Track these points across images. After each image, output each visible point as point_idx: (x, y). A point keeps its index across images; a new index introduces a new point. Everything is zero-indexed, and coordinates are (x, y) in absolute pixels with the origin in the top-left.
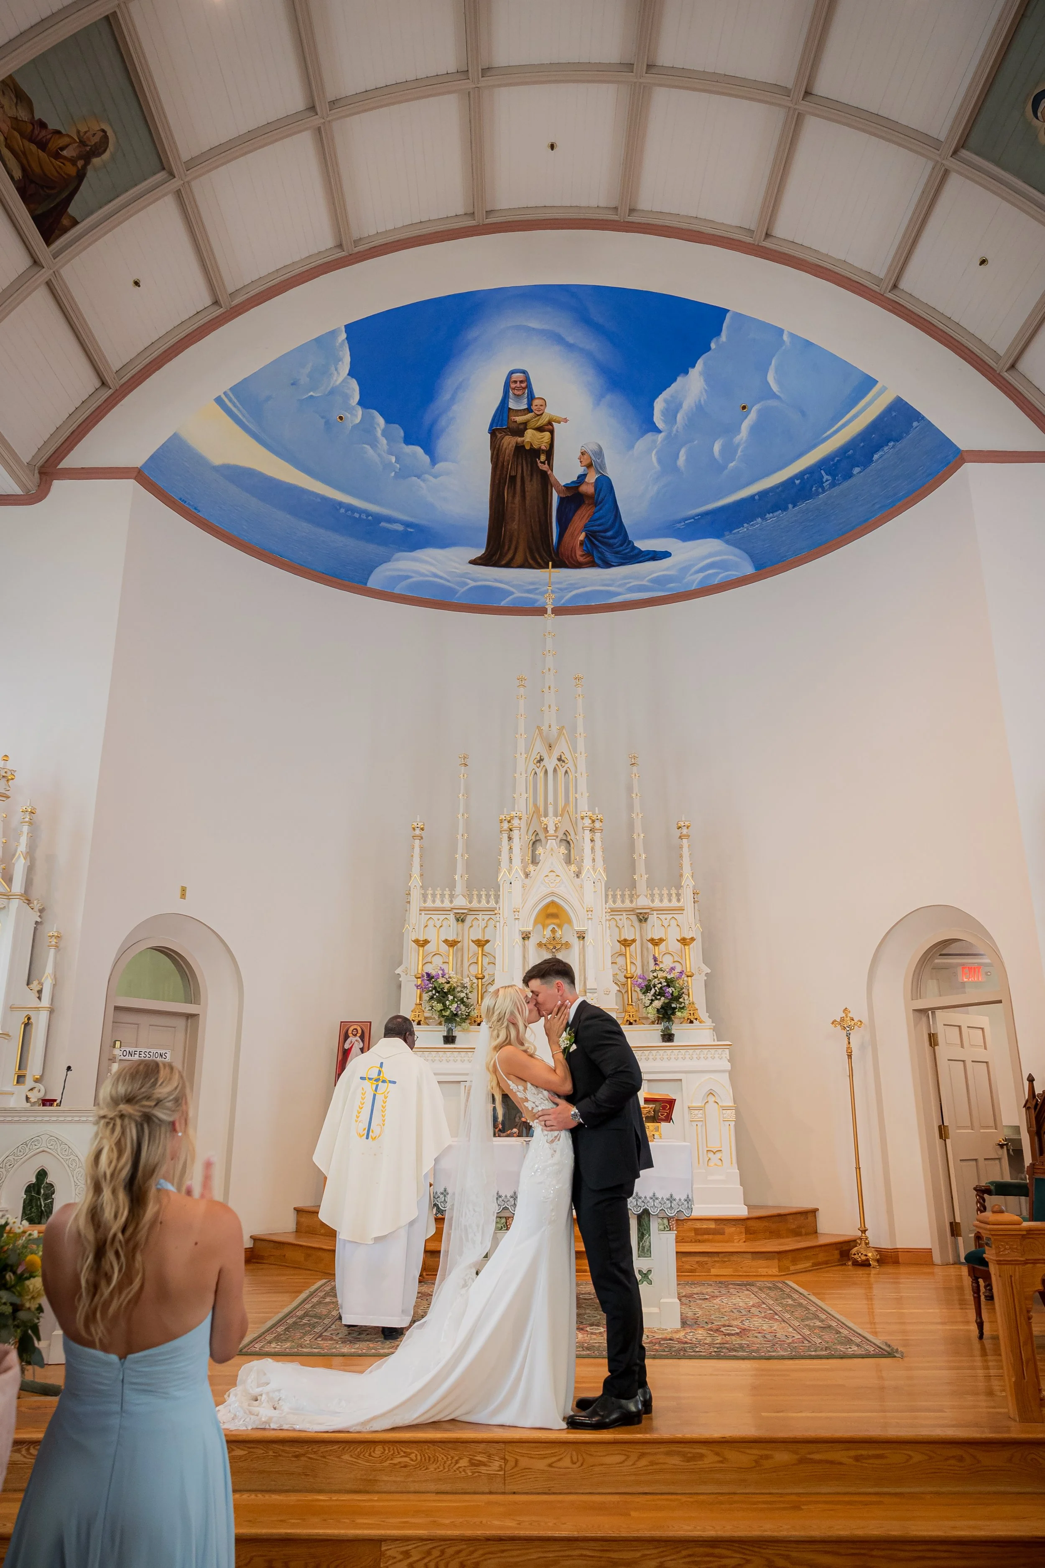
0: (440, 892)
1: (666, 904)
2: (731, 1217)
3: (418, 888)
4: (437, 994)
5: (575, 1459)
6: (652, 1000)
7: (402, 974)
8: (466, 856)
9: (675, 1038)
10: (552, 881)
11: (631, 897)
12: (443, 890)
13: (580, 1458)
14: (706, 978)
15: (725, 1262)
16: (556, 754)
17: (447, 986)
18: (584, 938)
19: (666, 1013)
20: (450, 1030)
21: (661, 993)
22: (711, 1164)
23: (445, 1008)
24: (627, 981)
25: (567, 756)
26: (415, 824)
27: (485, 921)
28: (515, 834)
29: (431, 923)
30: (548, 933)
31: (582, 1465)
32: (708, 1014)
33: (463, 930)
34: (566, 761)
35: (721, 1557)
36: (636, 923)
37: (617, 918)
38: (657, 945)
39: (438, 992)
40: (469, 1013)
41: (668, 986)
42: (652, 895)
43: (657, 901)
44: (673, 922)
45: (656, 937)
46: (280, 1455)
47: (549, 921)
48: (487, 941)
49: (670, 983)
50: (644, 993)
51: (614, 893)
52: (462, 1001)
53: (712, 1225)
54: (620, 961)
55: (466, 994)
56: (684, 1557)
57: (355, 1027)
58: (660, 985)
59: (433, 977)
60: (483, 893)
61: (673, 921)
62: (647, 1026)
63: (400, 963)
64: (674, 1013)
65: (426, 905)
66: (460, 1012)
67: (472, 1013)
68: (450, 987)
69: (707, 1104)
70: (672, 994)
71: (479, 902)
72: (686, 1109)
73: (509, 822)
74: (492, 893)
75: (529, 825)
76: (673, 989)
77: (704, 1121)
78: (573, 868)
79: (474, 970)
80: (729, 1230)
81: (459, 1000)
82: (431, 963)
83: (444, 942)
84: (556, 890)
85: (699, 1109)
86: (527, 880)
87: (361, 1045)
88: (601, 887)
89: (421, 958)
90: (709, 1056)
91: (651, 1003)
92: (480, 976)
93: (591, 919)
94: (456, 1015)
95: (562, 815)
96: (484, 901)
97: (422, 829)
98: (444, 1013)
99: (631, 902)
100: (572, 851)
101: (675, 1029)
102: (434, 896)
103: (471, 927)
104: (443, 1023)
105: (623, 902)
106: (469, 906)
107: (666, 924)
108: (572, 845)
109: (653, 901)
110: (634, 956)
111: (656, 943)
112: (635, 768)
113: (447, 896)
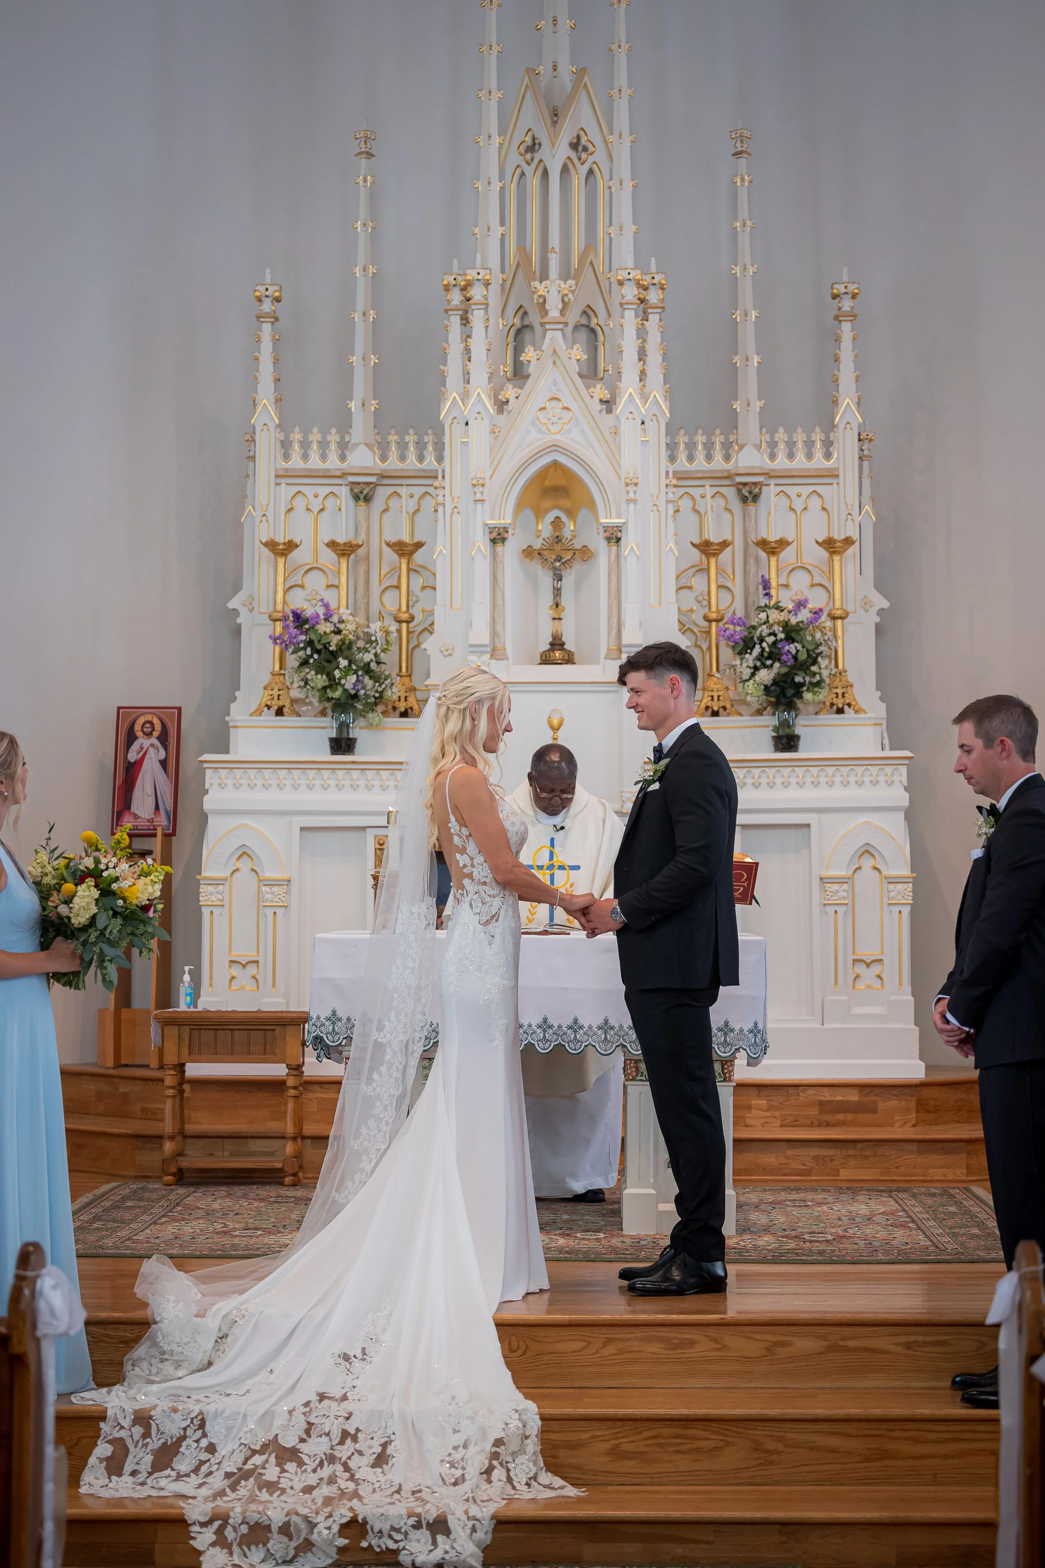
0: (319, 437)
1: (800, 462)
2: (890, 1082)
3: (272, 427)
4: (316, 656)
5: (515, 1347)
6: (756, 669)
7: (243, 611)
8: (374, 359)
9: (802, 743)
10: (555, 420)
11: (727, 447)
12: (325, 433)
13: (522, 1345)
14: (878, 619)
15: (866, 1157)
16: (566, 135)
17: (335, 640)
18: (618, 540)
19: (783, 693)
20: (343, 727)
21: (774, 655)
22: (861, 985)
23: (333, 683)
24: (710, 627)
25: (593, 135)
26: (262, 289)
27: (416, 499)
28: (477, 317)
29: (300, 503)
30: (545, 528)
31: (524, 1354)
32: (879, 693)
33: (368, 518)
34: (591, 149)
35: (693, 1438)
36: (736, 504)
37: (696, 492)
38: (773, 553)
39: (319, 652)
40: (381, 693)
41: (790, 639)
42: (773, 445)
43: (781, 456)
44: (815, 502)
45: (772, 537)
46: (101, 1341)
47: (546, 504)
48: (419, 545)
49: (792, 633)
50: (740, 653)
51: (691, 439)
52: (367, 669)
53: (854, 1096)
54: (699, 582)
55: (376, 655)
56: (645, 1439)
57: (149, 717)
58: (772, 638)
59: (306, 621)
60: (411, 439)
61: (815, 500)
62: (747, 720)
63: (237, 588)
64: (799, 695)
65: (290, 465)
66: (362, 692)
67: (388, 693)
68: (343, 641)
69: (858, 873)
70: (795, 658)
71: (403, 458)
72: (816, 883)
73: (464, 289)
74: (429, 439)
75: (506, 290)
76: (799, 647)
77: (851, 906)
78: (600, 391)
79: (391, 602)
80: (887, 1104)
81: (362, 668)
82: (302, 586)
83: (328, 545)
84: (560, 439)
85: (840, 881)
86: (501, 419)
87: (162, 754)
88: (657, 434)
89: (280, 580)
90: (867, 779)
91: (753, 675)
92: (405, 616)
93: (635, 501)
94: (355, 697)
95: (577, 278)
96: (412, 457)
97: (278, 300)
98: (330, 694)
99: (727, 458)
100: (601, 350)
101: (802, 727)
102: (305, 445)
103: (386, 510)
104: (329, 711)
105: (709, 458)
106: (381, 466)
107: (798, 505)
108: (601, 338)
109: (773, 457)
110: (729, 571)
111: (773, 548)
112: (743, 162)
113: (333, 446)
